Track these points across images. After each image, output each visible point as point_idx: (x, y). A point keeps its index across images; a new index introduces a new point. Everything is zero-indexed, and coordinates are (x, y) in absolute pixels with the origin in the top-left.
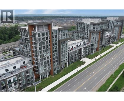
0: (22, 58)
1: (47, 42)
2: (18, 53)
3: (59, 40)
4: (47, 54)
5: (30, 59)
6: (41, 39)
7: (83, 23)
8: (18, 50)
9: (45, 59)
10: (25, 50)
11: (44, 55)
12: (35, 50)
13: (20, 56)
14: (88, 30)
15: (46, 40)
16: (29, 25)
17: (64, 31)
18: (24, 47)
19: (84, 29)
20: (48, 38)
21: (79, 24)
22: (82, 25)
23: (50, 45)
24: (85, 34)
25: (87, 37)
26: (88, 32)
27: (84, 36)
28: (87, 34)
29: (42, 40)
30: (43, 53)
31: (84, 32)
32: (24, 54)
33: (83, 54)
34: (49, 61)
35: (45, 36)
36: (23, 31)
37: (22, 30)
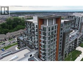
0: (30, 51)
1: (55, 36)
2: (22, 42)
3: (63, 32)
4: (54, 47)
5: (36, 51)
6: (51, 33)
7: (74, 16)
8: (22, 40)
9: (51, 52)
10: (29, 40)
11: (51, 49)
12: (43, 44)
13: (26, 48)
14: (79, 22)
15: (54, 33)
16: (39, 19)
17: (68, 24)
18: (29, 38)
19: (75, 21)
20: (56, 31)
21: (70, 17)
22: (73, 17)
23: (57, 39)
24: (76, 25)
25: (78, 28)
26: (79, 24)
27: (75, 27)
28: (78, 26)
29: (51, 35)
30: (51, 47)
31: (75, 23)
32: (28, 44)
33: (78, 43)
34: (54, 54)
35: (54, 30)
36: (29, 24)
37: (27, 23)
